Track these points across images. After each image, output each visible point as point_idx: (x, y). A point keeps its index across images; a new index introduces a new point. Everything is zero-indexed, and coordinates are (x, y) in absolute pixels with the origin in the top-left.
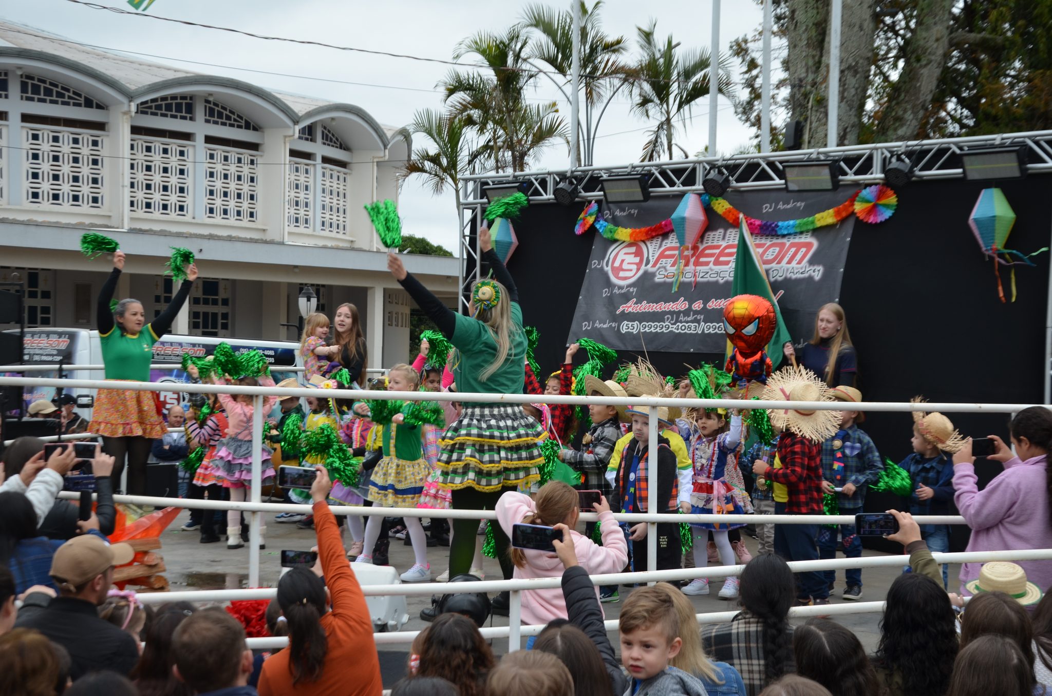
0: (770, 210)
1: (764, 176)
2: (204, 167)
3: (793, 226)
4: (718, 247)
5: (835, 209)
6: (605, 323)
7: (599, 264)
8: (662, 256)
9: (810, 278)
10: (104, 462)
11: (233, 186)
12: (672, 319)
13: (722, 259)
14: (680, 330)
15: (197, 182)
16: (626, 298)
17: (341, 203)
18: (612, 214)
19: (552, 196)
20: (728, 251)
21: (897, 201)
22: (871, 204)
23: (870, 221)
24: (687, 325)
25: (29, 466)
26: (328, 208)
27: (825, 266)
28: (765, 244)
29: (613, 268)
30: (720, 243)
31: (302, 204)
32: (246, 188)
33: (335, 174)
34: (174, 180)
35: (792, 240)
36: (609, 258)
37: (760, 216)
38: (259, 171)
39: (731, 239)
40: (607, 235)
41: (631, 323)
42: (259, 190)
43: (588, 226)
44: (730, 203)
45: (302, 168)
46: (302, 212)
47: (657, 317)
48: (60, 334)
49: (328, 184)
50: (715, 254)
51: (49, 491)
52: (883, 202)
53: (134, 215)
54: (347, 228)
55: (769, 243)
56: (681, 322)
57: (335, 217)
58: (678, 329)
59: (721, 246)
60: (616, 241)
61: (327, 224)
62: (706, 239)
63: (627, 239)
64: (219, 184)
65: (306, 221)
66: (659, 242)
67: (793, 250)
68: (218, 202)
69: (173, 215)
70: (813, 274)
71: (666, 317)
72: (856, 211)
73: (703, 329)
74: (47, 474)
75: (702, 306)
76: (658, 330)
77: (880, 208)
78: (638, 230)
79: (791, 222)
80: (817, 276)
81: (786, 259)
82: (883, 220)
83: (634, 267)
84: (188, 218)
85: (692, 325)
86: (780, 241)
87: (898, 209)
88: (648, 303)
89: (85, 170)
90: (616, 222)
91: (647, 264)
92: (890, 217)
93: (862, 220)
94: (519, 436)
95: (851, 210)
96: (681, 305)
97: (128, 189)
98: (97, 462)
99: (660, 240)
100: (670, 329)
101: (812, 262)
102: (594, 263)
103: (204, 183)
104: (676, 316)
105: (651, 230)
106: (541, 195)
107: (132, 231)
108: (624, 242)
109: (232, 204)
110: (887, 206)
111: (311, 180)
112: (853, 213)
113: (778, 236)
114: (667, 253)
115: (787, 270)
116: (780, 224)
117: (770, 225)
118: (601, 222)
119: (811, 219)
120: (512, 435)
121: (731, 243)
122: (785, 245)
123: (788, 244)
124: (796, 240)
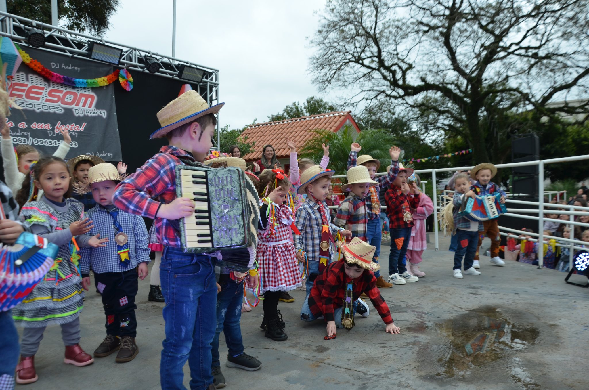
3: (86, 83)
5: (107, 77)
9: (100, 117)
23: (127, 90)
35: (80, 92)
55: (65, 91)
70: (101, 114)
72: (119, 81)
80: (103, 116)
81: (81, 104)
85: (22, 138)
86: (72, 91)
92: (132, 90)
93: (124, 88)
101: (97, 107)
110: (131, 83)
113: (72, 87)
115: (84, 110)
116: (76, 80)
117: (70, 79)
121: (35, 85)
122: (76, 94)
123: (78, 94)
124: (83, 93)
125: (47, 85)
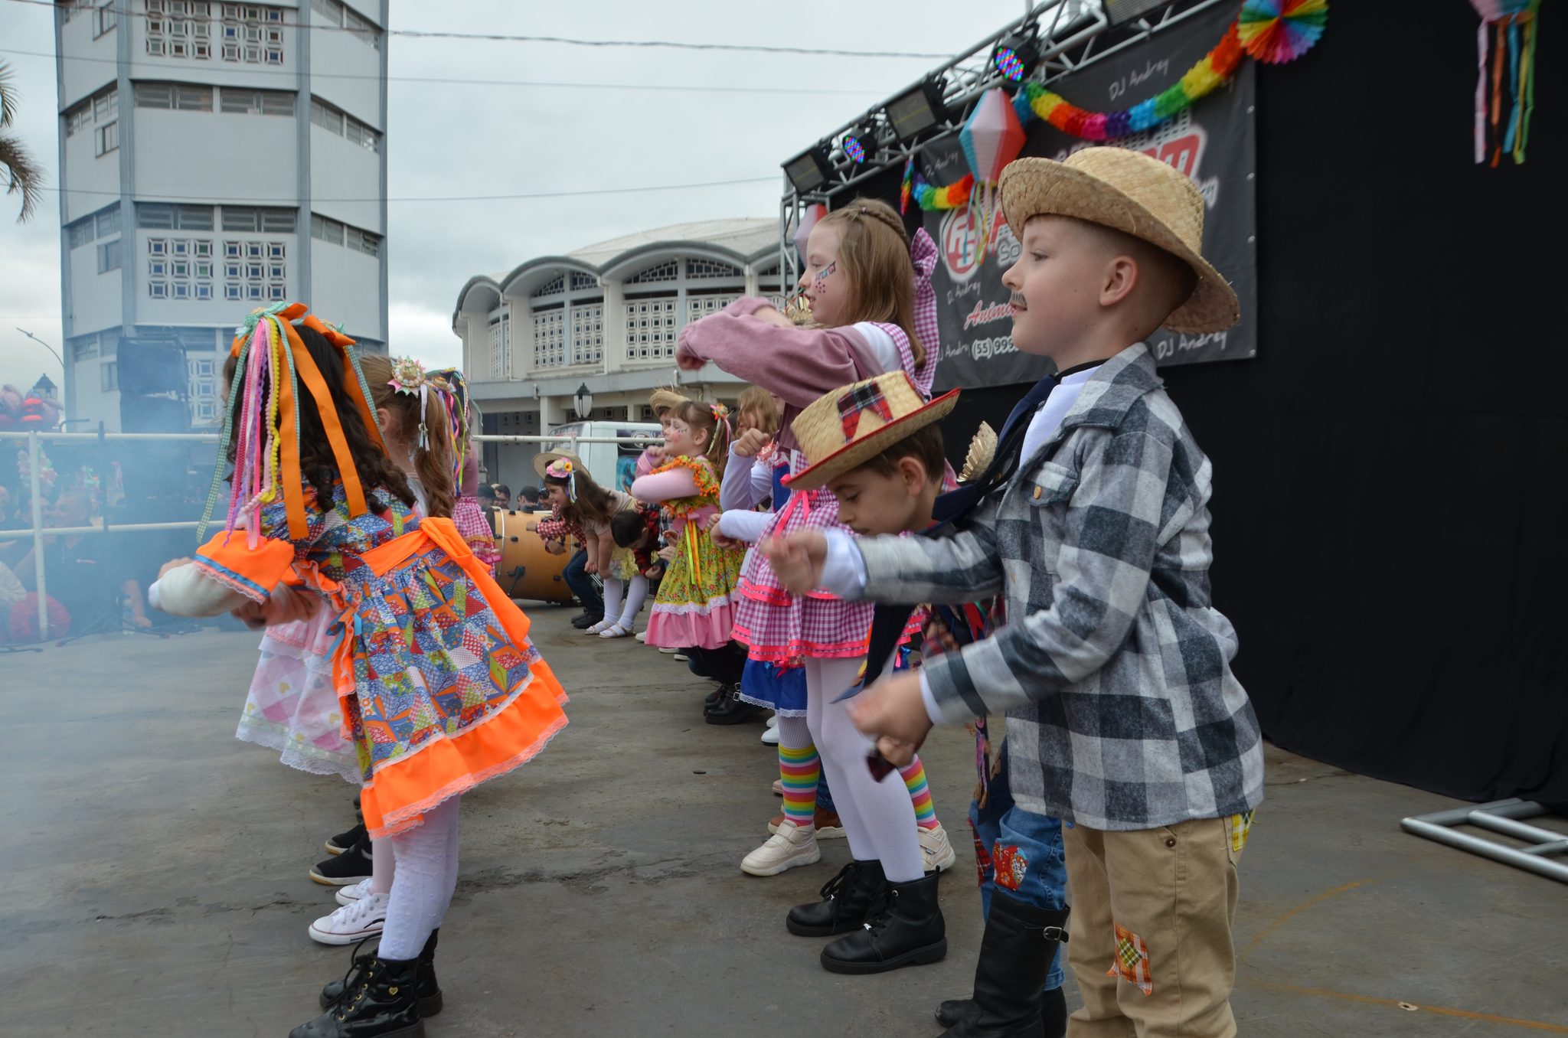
0: (1122, 92)
3: (1156, 110)
5: (1213, 53)
6: (957, 348)
16: (970, 302)
18: (933, 170)
21: (1330, 4)
22: (1274, 21)
23: (1277, 60)
27: (1220, 177)
29: (950, 256)
35: (1165, 141)
36: (943, 243)
40: (929, 206)
41: (982, 342)
52: (1297, 11)
60: (941, 213)
63: (951, 204)
72: (1244, 45)
77: (1293, 25)
79: (1150, 103)
82: (1304, 51)
83: (970, 248)
86: (1147, 147)
87: (1333, 23)
90: (938, 182)
92: (1319, 43)
93: (1264, 64)
95: (1236, 46)
101: (1202, 175)
105: (968, 179)
112: (1240, 51)
113: (1139, 137)
116: (1133, 111)
117: (1120, 118)
118: (920, 187)
119: (1177, 87)
123: (1159, 148)
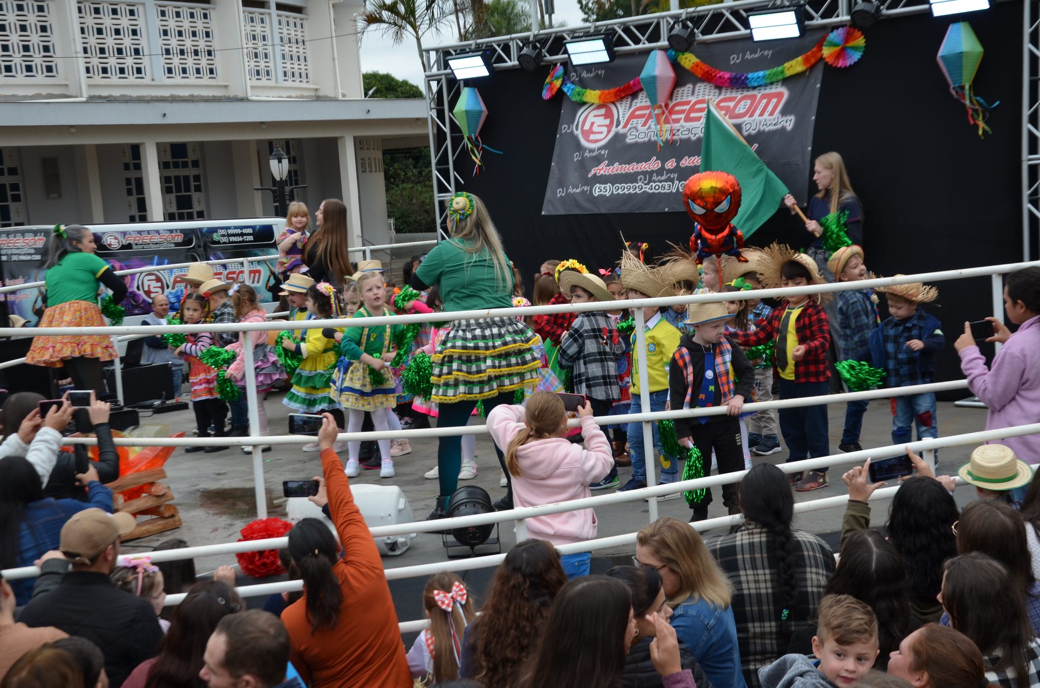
0: (739, 62)
1: (728, 26)
2: (156, 23)
3: (764, 77)
4: (688, 103)
5: (804, 56)
6: (577, 188)
7: (569, 129)
8: (632, 116)
9: (783, 129)
10: (100, 410)
11: (188, 43)
12: (645, 180)
13: (692, 115)
14: (653, 190)
15: (152, 42)
16: (597, 160)
17: (301, 50)
18: (579, 76)
19: (516, 63)
20: (698, 106)
21: (865, 42)
22: (840, 47)
23: (839, 66)
24: (660, 184)
25: (26, 424)
26: (288, 57)
27: (796, 115)
28: (736, 97)
29: (583, 132)
30: (690, 98)
31: (261, 55)
32: (202, 44)
33: (291, 21)
34: (127, 42)
35: (763, 92)
36: (578, 122)
37: (728, 68)
38: (214, 24)
39: (701, 93)
40: (575, 98)
41: (603, 186)
42: (216, 44)
43: (555, 90)
44: (697, 57)
45: (257, 17)
46: (262, 64)
47: (630, 178)
48: (36, 233)
49: (285, 32)
50: (685, 110)
51: (51, 449)
52: (851, 44)
53: (92, 81)
54: (310, 76)
55: (739, 96)
56: (654, 182)
57: (296, 66)
58: (651, 189)
59: (690, 101)
60: (584, 103)
61: (289, 74)
62: (675, 95)
63: (597, 101)
64: (174, 42)
65: (268, 73)
66: (629, 103)
67: (765, 101)
68: (176, 61)
69: (132, 79)
70: (785, 124)
71: (639, 178)
72: (824, 56)
73: (678, 188)
74: (46, 433)
75: (675, 164)
76: (631, 191)
77: (849, 51)
78: (607, 92)
79: (761, 73)
80: (789, 126)
81: (758, 112)
82: (852, 63)
83: (605, 129)
84: (147, 81)
85: (666, 184)
86: (751, 93)
87: (868, 51)
88: (620, 164)
89: (35, 39)
90: (583, 84)
91: (617, 126)
92: (859, 60)
93: (831, 65)
94: (505, 344)
95: (819, 55)
96: (653, 164)
97: (82, 54)
98: (93, 410)
99: (629, 100)
100: (643, 190)
101: (784, 113)
102: (564, 128)
103: (158, 43)
104: (649, 176)
105: (619, 90)
106: (506, 62)
107: (92, 99)
108: (593, 104)
109: (190, 62)
110: (855, 48)
111: (268, 30)
112: (821, 59)
113: (749, 88)
114: (638, 113)
115: (760, 122)
116: (750, 76)
117: (740, 77)
118: (569, 85)
119: (780, 69)
120: (498, 343)
121: (700, 98)
122: (754, 97)
123: (759, 96)
124: (768, 91)
125: (717, 91)
